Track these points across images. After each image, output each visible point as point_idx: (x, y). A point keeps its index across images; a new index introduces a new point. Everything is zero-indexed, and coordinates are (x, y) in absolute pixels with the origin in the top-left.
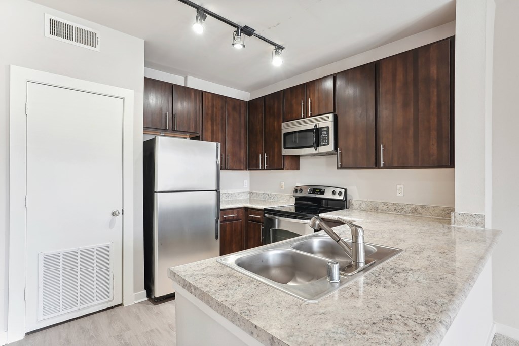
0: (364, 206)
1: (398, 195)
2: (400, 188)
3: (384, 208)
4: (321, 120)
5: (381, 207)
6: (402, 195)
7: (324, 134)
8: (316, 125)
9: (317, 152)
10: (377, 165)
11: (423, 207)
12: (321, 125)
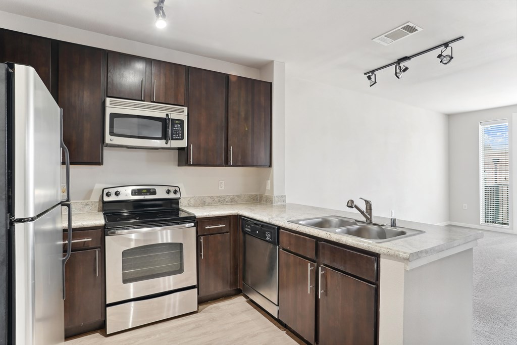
0: (192, 201)
1: (220, 189)
2: (222, 183)
3: (210, 201)
4: (174, 110)
5: (208, 200)
6: (223, 188)
7: (177, 127)
8: (167, 115)
9: (168, 146)
10: (227, 164)
11: (238, 196)
12: (174, 116)
